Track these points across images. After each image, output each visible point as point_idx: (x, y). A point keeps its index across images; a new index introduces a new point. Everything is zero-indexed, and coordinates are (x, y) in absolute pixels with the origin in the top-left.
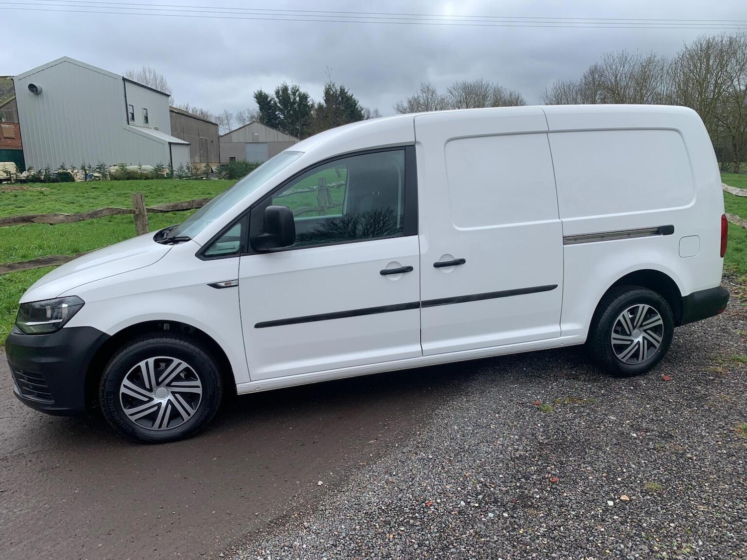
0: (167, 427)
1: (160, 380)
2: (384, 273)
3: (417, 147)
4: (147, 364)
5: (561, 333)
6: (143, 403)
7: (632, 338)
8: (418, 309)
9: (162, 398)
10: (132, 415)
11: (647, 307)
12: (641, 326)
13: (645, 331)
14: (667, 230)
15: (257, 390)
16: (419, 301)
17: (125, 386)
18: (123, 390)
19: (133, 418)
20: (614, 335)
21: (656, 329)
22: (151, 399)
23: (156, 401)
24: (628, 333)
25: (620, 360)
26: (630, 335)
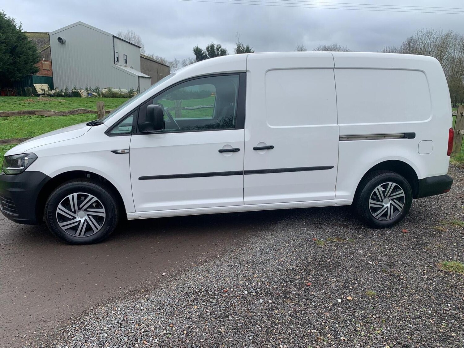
0: (84, 235)
1: (80, 207)
2: (221, 151)
3: (247, 73)
4: (73, 196)
5: (335, 197)
6: (70, 219)
7: (383, 204)
8: (242, 175)
9: (81, 218)
10: (63, 226)
11: (394, 184)
12: (390, 196)
13: (392, 200)
14: (411, 136)
15: (140, 218)
16: (243, 170)
17: (59, 209)
18: (58, 211)
19: (64, 228)
20: (371, 201)
21: (400, 199)
22: (75, 218)
23: (78, 219)
24: (381, 200)
25: (374, 218)
26: (382, 202)
